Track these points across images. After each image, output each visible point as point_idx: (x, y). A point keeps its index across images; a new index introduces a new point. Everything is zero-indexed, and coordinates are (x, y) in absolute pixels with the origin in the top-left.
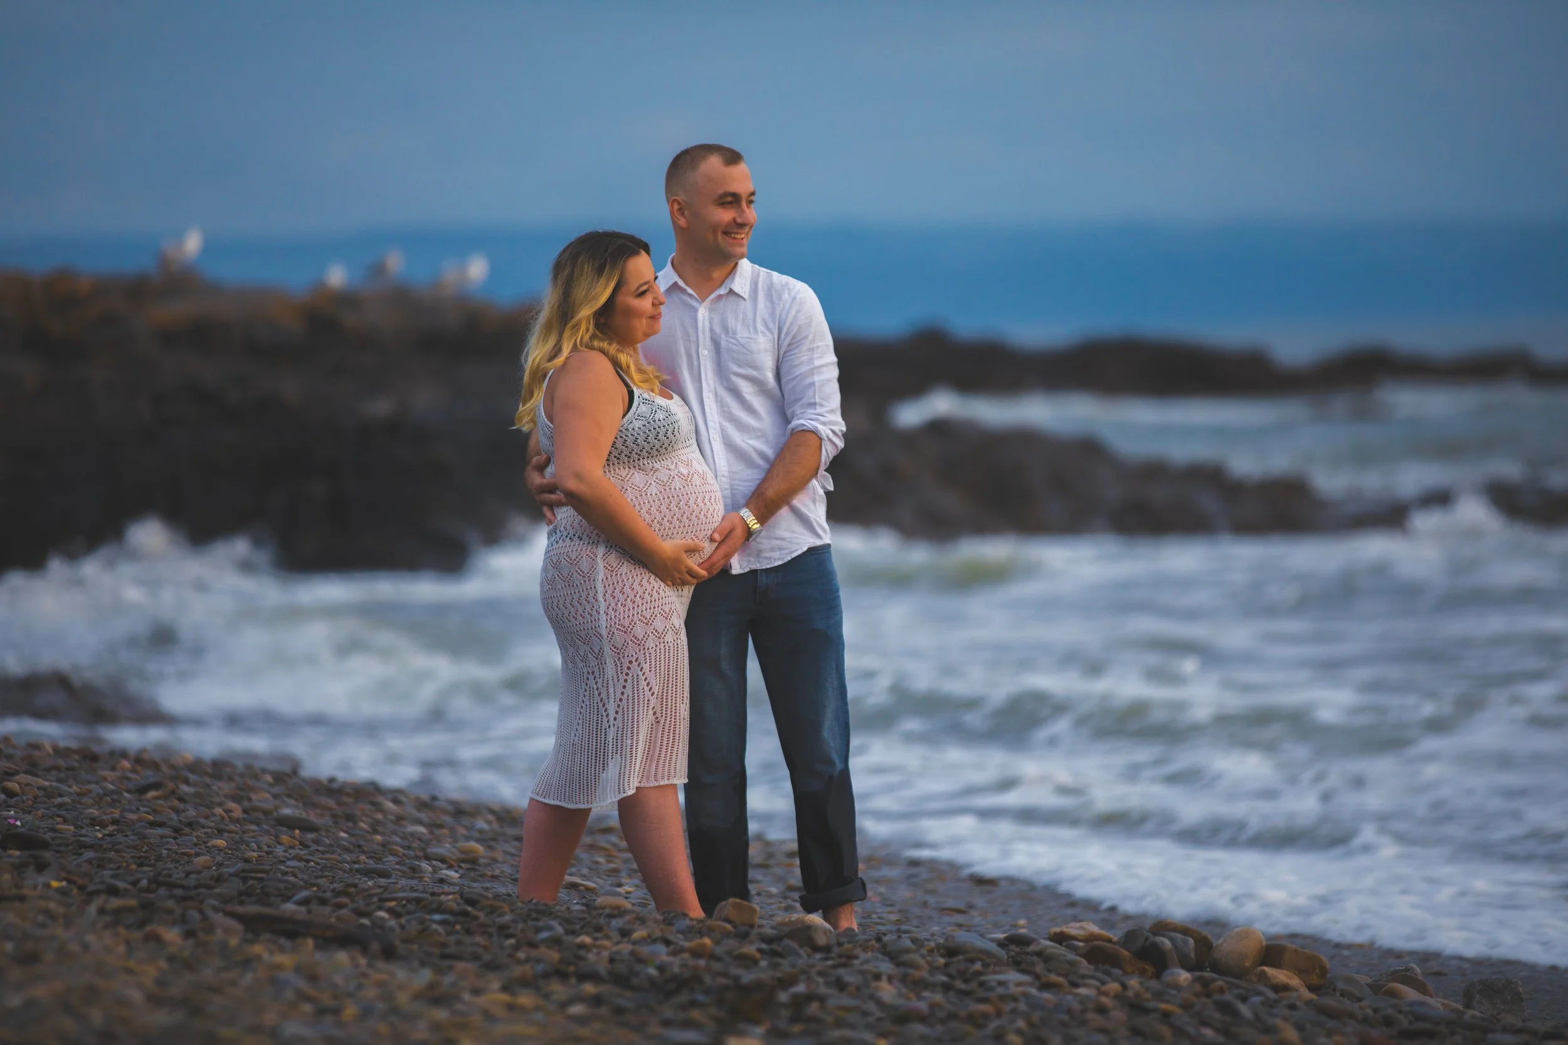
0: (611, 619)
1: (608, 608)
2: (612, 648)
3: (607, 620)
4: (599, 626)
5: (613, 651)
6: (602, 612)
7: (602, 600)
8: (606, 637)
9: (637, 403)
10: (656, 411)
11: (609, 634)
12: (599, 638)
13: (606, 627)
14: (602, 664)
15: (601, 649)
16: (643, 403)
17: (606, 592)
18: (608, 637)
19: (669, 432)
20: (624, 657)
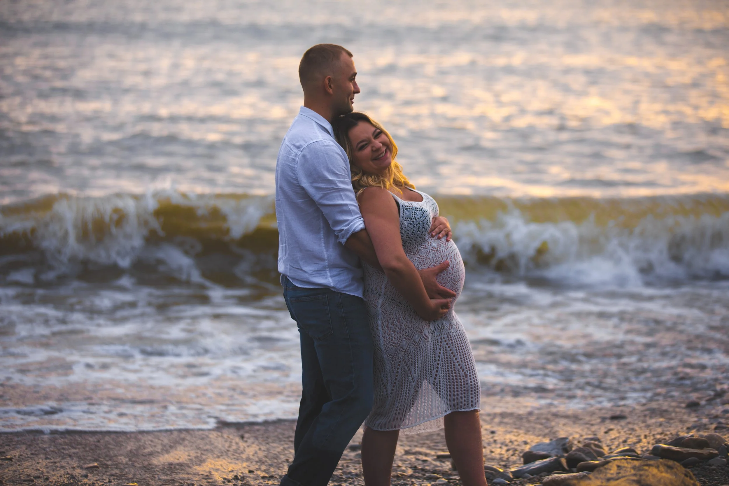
0: (387, 339)
1: (385, 334)
2: (388, 355)
3: (384, 340)
4: (379, 344)
5: (389, 357)
6: (381, 336)
7: (381, 329)
8: (384, 350)
9: (402, 210)
10: (415, 213)
11: (386, 348)
12: (380, 351)
13: (384, 344)
14: (383, 364)
15: (382, 356)
16: (406, 209)
17: (383, 325)
18: (385, 350)
19: (425, 225)
20: (396, 359)
